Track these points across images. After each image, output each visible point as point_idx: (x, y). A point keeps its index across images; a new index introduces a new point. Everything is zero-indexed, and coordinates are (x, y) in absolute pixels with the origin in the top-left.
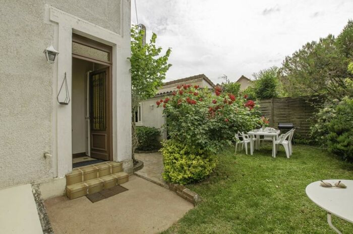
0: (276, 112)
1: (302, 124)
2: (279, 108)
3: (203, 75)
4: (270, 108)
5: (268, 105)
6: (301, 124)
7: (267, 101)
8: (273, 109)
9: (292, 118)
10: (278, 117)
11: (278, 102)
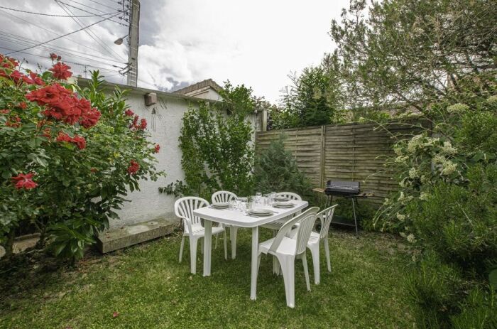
0: (330, 155)
1: (382, 185)
2: (336, 147)
3: (210, 80)
4: (319, 147)
5: (315, 139)
6: (380, 184)
7: (314, 131)
8: (324, 149)
9: (362, 171)
10: (332, 167)
11: (334, 134)
